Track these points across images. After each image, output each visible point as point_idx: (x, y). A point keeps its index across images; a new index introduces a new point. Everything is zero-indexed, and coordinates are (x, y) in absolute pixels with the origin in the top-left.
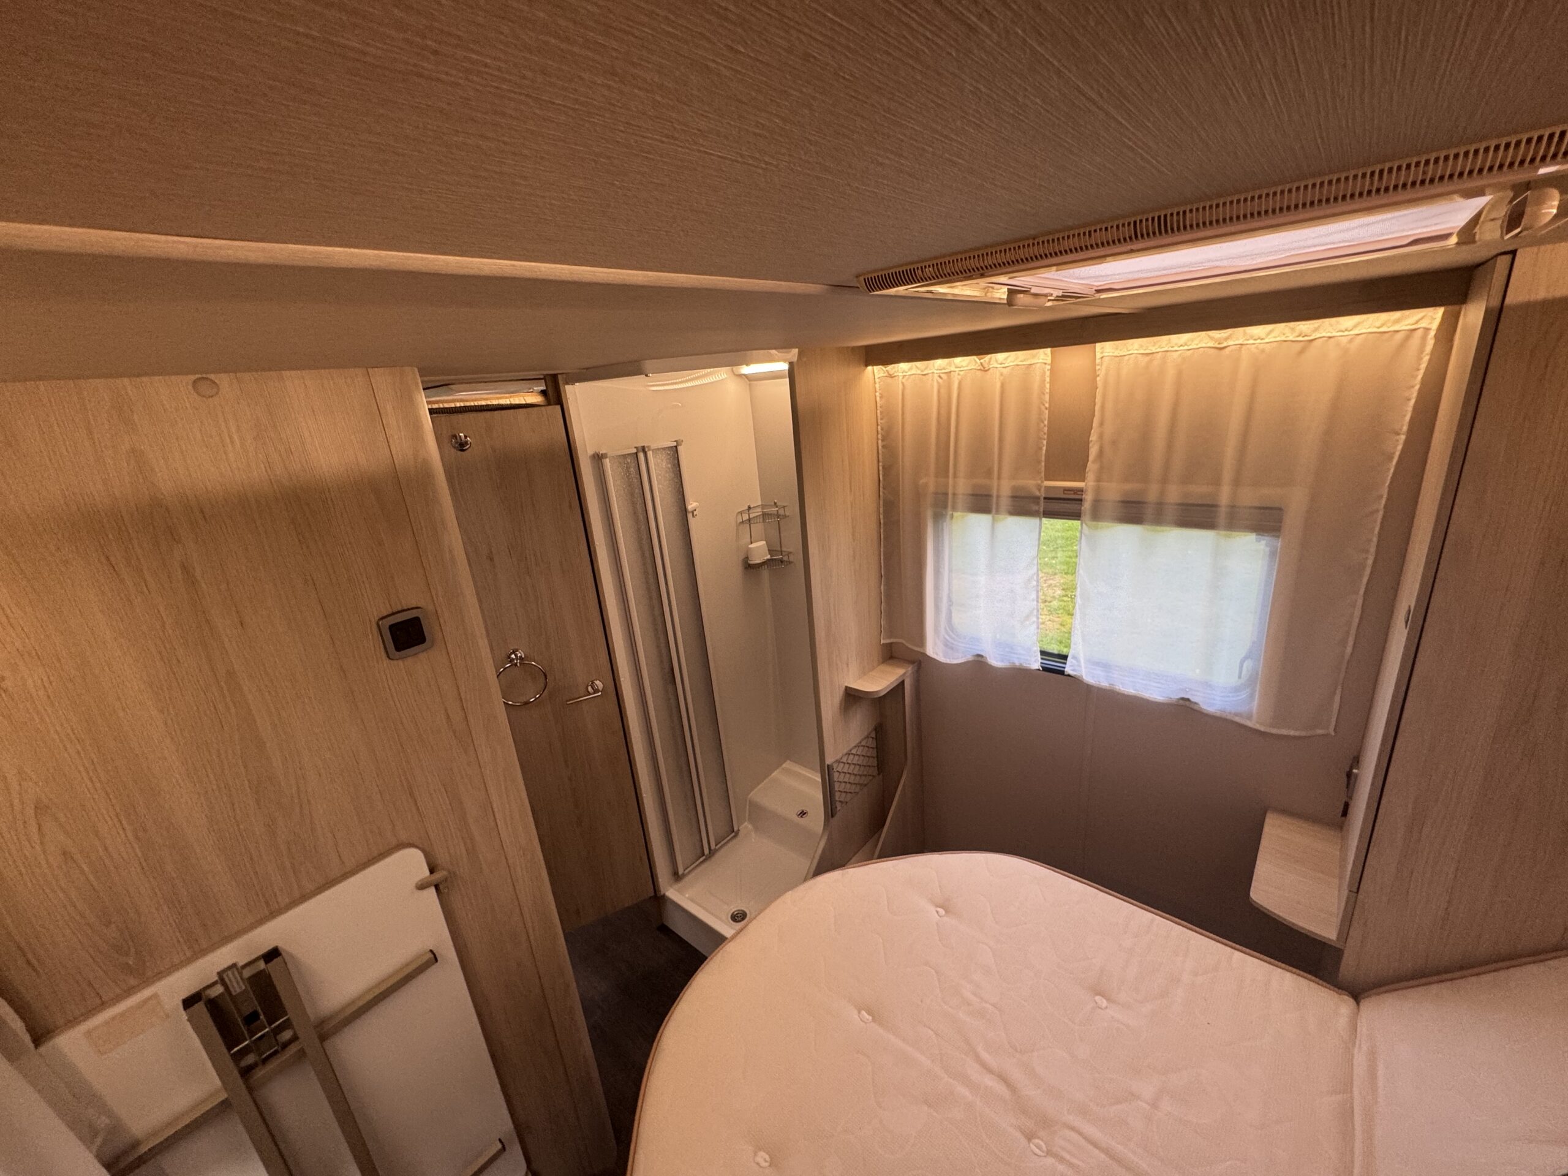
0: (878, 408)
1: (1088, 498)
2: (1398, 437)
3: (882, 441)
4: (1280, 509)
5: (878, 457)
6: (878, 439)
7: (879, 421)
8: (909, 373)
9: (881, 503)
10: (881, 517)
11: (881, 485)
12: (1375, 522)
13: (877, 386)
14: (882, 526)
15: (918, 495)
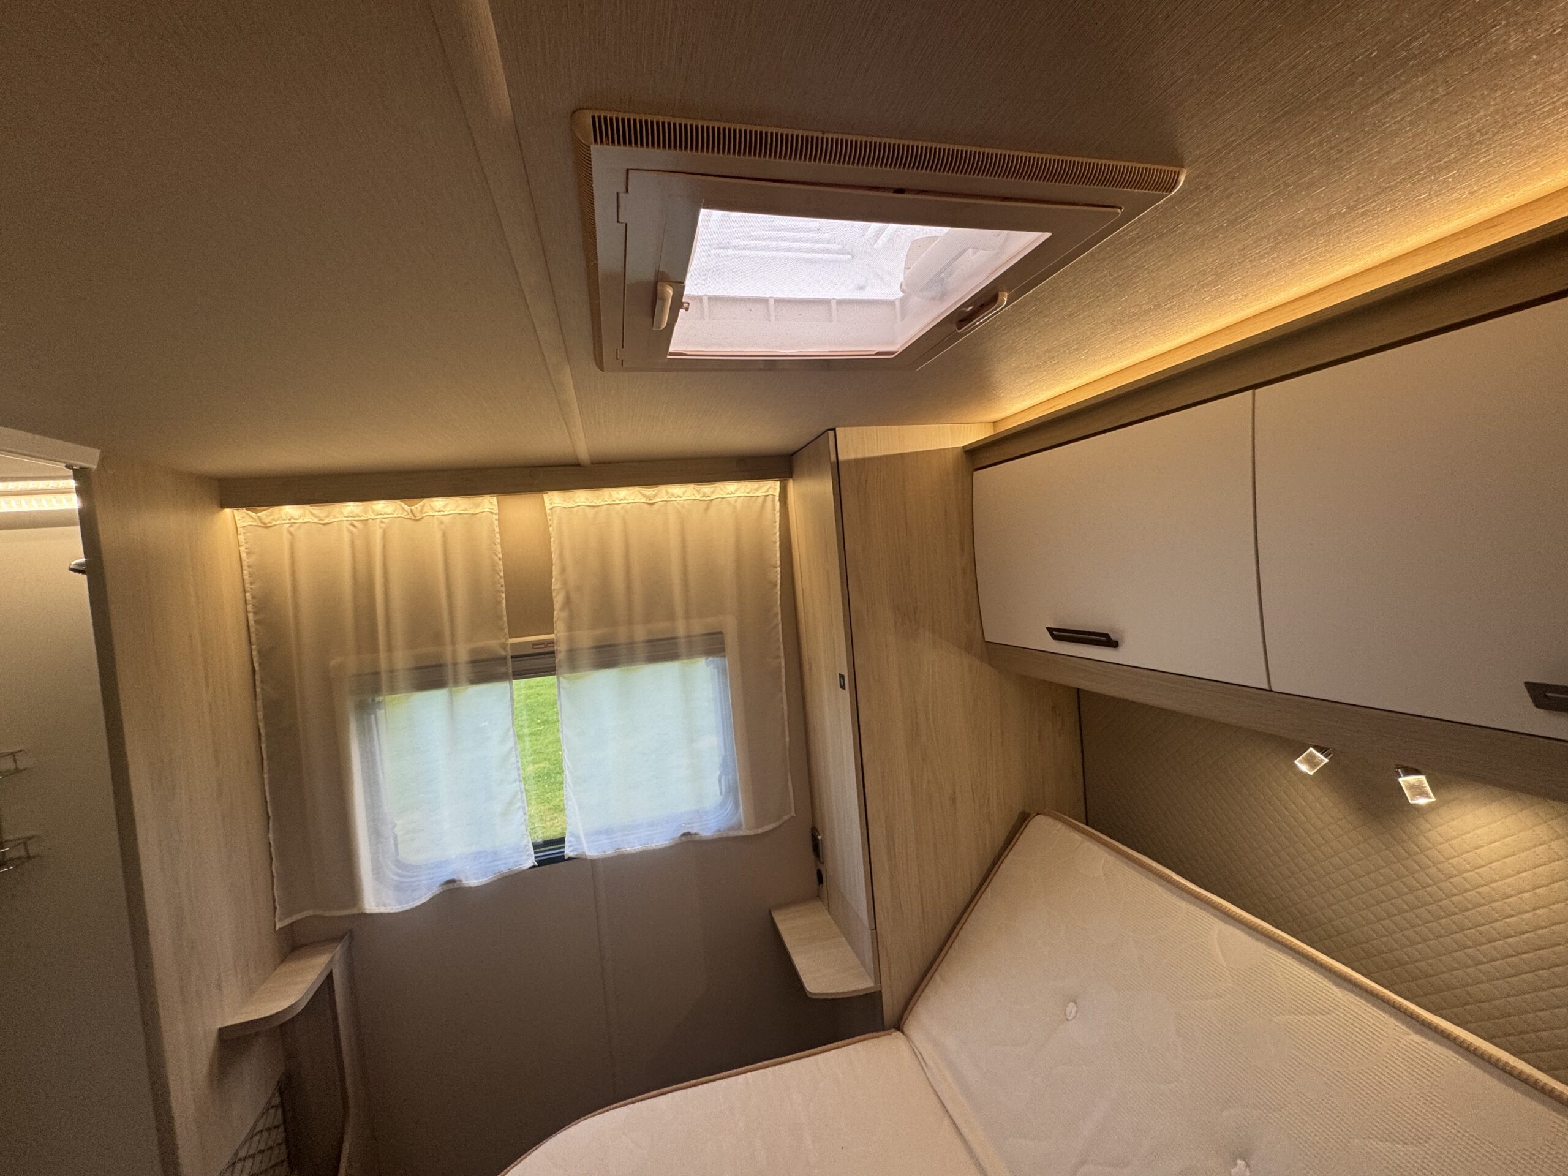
0: (245, 567)
1: (562, 649)
2: (775, 570)
3: (255, 613)
4: (721, 633)
5: (249, 636)
6: (247, 612)
7: (247, 586)
8: (300, 521)
9: (259, 703)
10: (261, 724)
11: (257, 677)
12: (778, 633)
13: (241, 538)
14: (263, 739)
15: (329, 682)
